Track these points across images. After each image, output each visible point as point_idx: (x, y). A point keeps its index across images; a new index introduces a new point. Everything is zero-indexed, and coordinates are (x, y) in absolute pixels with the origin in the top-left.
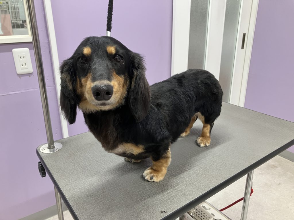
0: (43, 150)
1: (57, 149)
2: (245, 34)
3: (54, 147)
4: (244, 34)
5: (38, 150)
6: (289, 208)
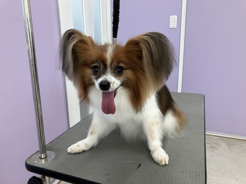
0: (37, 162)
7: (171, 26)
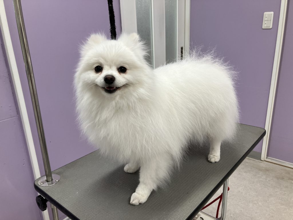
0: (42, 183)
1: (56, 181)
2: (183, 47)
3: (52, 180)
4: (181, 47)
5: (37, 185)
6: (240, 192)
7: (264, 26)
